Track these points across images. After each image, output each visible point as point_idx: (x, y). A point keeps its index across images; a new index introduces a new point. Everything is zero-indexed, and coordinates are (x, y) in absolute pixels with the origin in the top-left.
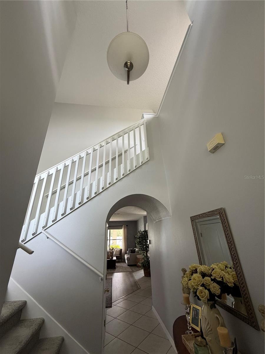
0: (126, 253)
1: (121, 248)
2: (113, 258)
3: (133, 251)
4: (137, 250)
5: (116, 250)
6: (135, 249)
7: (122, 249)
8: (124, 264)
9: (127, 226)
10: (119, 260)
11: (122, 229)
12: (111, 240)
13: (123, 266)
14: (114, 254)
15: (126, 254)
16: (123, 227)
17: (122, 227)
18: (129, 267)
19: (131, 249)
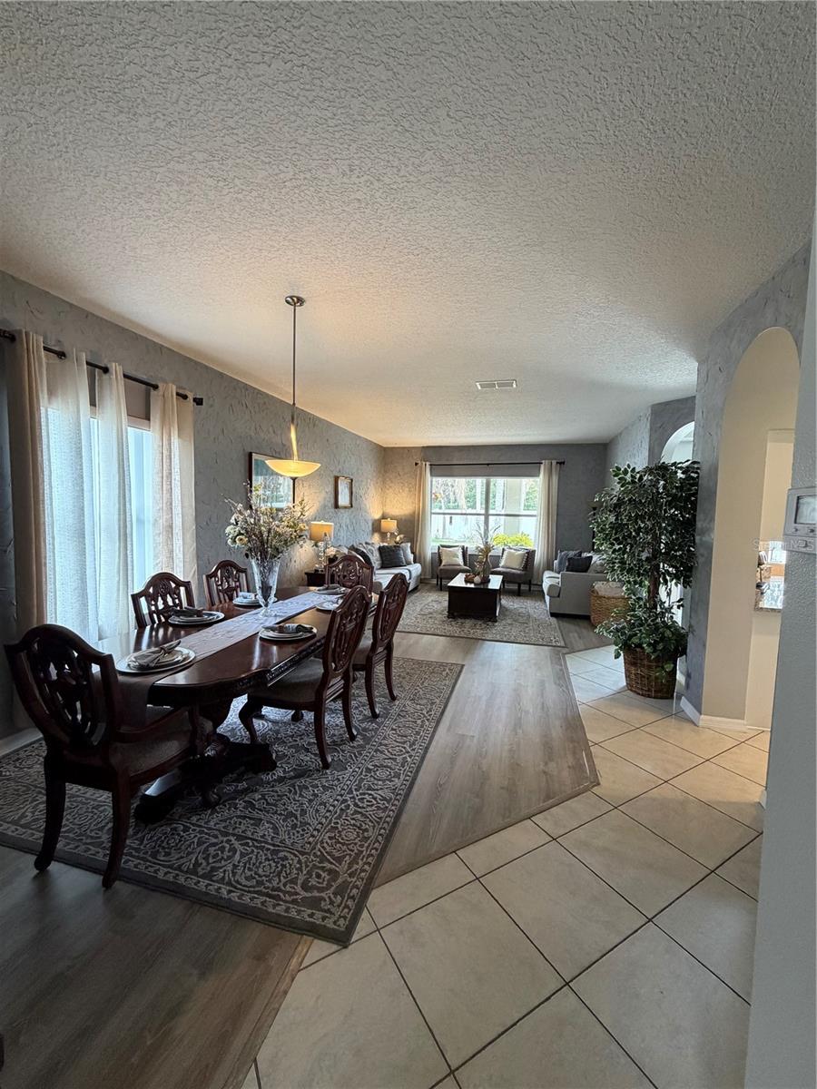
0: (549, 567)
1: (531, 548)
2: (489, 581)
3: (579, 565)
4: (596, 558)
5: (509, 553)
6: (591, 557)
7: (534, 551)
8: (538, 604)
9: (561, 463)
10: (519, 587)
11: (537, 475)
12: (490, 517)
13: (531, 611)
14: (503, 567)
15: (548, 569)
16: (542, 466)
17: (540, 467)
18: (554, 620)
19: (571, 553)
